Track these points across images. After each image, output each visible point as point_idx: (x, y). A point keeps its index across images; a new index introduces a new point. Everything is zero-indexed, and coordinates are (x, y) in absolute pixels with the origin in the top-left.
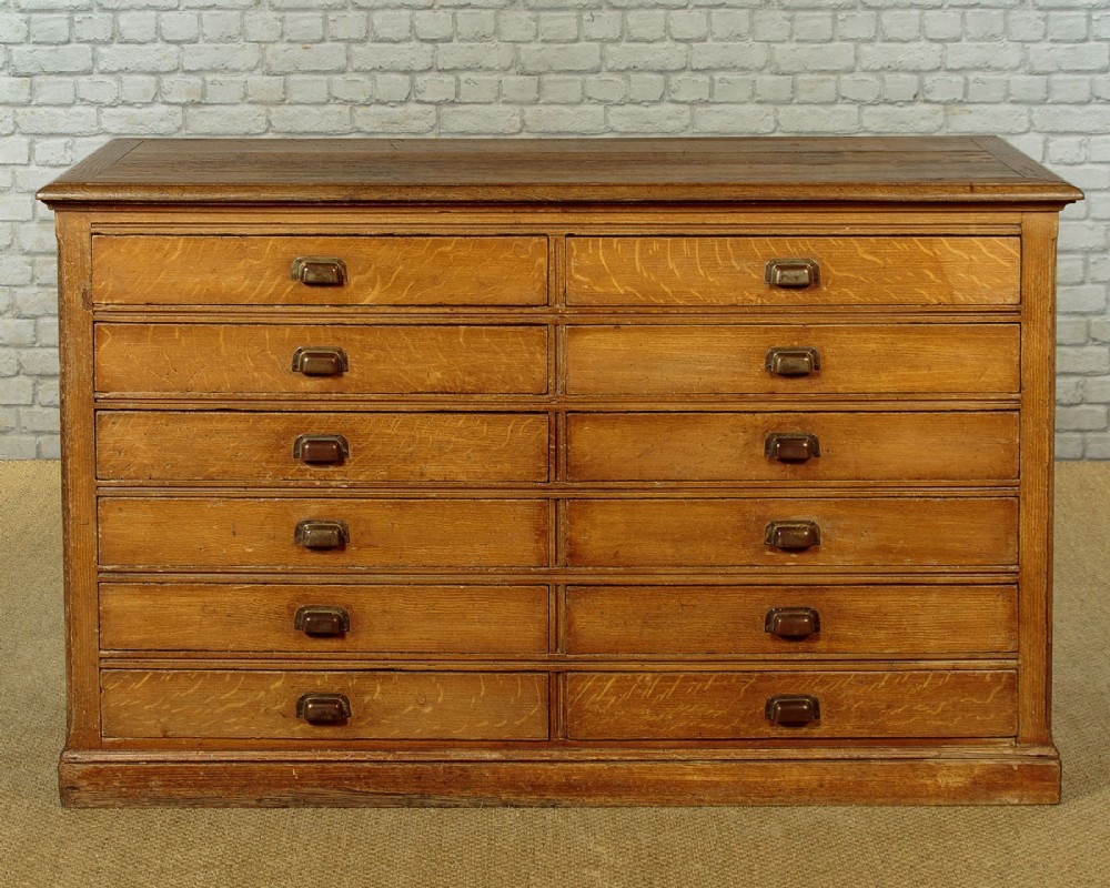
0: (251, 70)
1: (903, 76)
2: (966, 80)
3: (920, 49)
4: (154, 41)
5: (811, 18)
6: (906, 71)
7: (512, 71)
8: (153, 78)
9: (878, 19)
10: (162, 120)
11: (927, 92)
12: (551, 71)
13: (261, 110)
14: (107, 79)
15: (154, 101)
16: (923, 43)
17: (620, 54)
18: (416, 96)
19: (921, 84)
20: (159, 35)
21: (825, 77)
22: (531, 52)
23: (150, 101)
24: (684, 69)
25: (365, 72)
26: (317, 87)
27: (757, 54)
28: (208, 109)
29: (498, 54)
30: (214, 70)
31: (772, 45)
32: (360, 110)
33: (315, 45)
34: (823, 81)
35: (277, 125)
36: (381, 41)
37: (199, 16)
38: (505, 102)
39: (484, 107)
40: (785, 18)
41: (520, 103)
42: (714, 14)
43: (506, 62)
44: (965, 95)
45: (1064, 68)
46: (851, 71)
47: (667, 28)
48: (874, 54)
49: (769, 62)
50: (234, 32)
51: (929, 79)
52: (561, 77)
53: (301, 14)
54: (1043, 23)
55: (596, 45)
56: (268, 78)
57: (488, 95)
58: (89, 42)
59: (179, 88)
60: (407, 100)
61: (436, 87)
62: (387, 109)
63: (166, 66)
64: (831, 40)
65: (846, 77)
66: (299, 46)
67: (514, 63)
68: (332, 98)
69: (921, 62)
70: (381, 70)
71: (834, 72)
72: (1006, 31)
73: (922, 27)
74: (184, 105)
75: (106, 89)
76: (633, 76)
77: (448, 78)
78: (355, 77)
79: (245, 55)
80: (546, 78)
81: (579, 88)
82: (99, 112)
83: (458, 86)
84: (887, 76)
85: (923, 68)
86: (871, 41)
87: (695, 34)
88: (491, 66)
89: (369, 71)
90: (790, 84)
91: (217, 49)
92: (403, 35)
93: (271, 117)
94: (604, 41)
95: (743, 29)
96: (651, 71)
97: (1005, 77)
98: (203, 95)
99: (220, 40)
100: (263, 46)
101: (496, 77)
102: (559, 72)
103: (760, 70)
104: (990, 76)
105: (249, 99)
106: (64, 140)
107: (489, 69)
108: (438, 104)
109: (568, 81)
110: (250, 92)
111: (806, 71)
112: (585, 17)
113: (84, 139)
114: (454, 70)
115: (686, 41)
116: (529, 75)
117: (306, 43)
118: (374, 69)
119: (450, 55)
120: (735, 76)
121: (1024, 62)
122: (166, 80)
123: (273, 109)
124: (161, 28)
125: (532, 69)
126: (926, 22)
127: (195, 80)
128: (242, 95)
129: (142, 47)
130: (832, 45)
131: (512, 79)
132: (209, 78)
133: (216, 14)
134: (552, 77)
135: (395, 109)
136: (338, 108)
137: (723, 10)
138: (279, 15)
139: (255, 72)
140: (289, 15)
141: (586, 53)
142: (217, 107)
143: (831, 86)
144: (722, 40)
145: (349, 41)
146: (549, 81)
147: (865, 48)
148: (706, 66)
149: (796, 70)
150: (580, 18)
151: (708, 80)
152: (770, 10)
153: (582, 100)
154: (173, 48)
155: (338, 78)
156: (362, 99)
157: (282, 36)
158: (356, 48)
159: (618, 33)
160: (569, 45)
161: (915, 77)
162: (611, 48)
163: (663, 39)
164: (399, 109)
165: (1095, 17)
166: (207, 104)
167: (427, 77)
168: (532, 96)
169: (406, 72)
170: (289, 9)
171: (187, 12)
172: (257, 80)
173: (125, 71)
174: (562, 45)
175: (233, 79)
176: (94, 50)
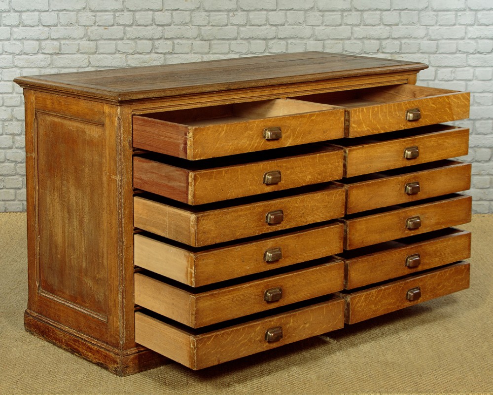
0: (81, 39)
1: (372, 41)
2: (401, 43)
3: (380, 29)
4: (38, 25)
5: (332, 15)
6: (374, 39)
7: (198, 39)
8: (38, 42)
9: (361, 15)
10: (41, 61)
11: (383, 48)
12: (215, 39)
13: (86, 56)
14: (17, 43)
15: (38, 52)
16: (382, 26)
17: (246, 31)
18: (155, 50)
19: (381, 45)
20: (40, 23)
22: (206, 31)
23: (36, 52)
24: (274, 38)
25: (132, 39)
26: (111, 46)
27: (307, 31)
28: (62, 56)
29: (192, 32)
30: (65, 39)
31: (314, 27)
32: (130, 57)
33: (110, 27)
34: (336, 43)
35: (93, 63)
36: (139, 26)
37: (58, 14)
38: (195, 53)
39: (185, 55)
40: (320, 15)
41: (202, 54)
42: (288, 13)
43: (195, 36)
44: (400, 49)
45: (444, 37)
46: (349, 39)
47: (267, 20)
48: (360, 31)
49: (312, 35)
50: (73, 21)
51: (384, 43)
52: (220, 42)
53: (103, 13)
54: (435, 17)
55: (235, 27)
56: (89, 42)
57: (187, 50)
58: (9, 26)
59: (49, 46)
60: (151, 52)
61: (164, 46)
62: (142, 56)
63: (43, 37)
64: (341, 25)
65: (347, 42)
66: (103, 28)
67: (199, 36)
68: (117, 51)
69: (381, 35)
70: (140, 39)
71: (341, 39)
72: (419, 21)
73: (381, 19)
74: (51, 54)
75: (17, 47)
76: (252, 41)
77: (169, 42)
78: (127, 41)
79: (78, 32)
80: (213, 42)
81: (228, 46)
82: (14, 57)
83: (174, 46)
84: (366, 41)
85: (382, 37)
86: (358, 25)
87: (280, 22)
88: (188, 37)
89: (134, 39)
90: (322, 45)
91: (66, 29)
92: (149, 23)
93: (90, 60)
94: (239, 25)
95: (301, 20)
96: (260, 39)
97: (419, 41)
98: (60, 50)
99: (67, 25)
100: (87, 28)
101: (190, 42)
102: (219, 39)
103: (309, 38)
104: (412, 41)
105: (81, 52)
107: (188, 38)
108: (164, 54)
109: (223, 43)
110: (81, 49)
111: (329, 39)
112: (230, 15)
113: (7, 70)
114: (172, 38)
115: (276, 25)
116: (205, 41)
117: (106, 27)
118: (136, 38)
119: (170, 32)
120: (297, 41)
121: (427, 35)
122: (43, 43)
123: (91, 56)
124: (41, 20)
125: (206, 38)
126: (383, 17)
127: (56, 43)
128: (77, 50)
129: (33, 28)
130: (341, 27)
131: (198, 43)
132: (63, 42)
133: (66, 13)
134: (216, 42)
135: (146, 56)
136: (120, 56)
137: (292, 12)
138: (94, 14)
139: (83, 39)
140: (98, 14)
141: (231, 31)
142: (67, 55)
143: (341, 46)
144: (291, 25)
145: (125, 26)
146: (215, 44)
147: (356, 29)
148: (285, 37)
149: (325, 38)
150: (228, 15)
151: (285, 43)
152: (313, 11)
153: (229, 52)
154: (46, 29)
155: (120, 42)
156: (131, 51)
157: (95, 23)
158: (128, 29)
159: (245, 22)
160: (223, 27)
161: (378, 42)
162: (242, 29)
163: (265, 25)
164: (147, 56)
165: (459, 15)
166: (62, 54)
167: (160, 41)
168: (207, 50)
169: (150, 39)
170: (98, 11)
171: (53, 12)
172: (84, 43)
173: (25, 39)
174: (220, 27)
175: (73, 42)
176: (11, 30)
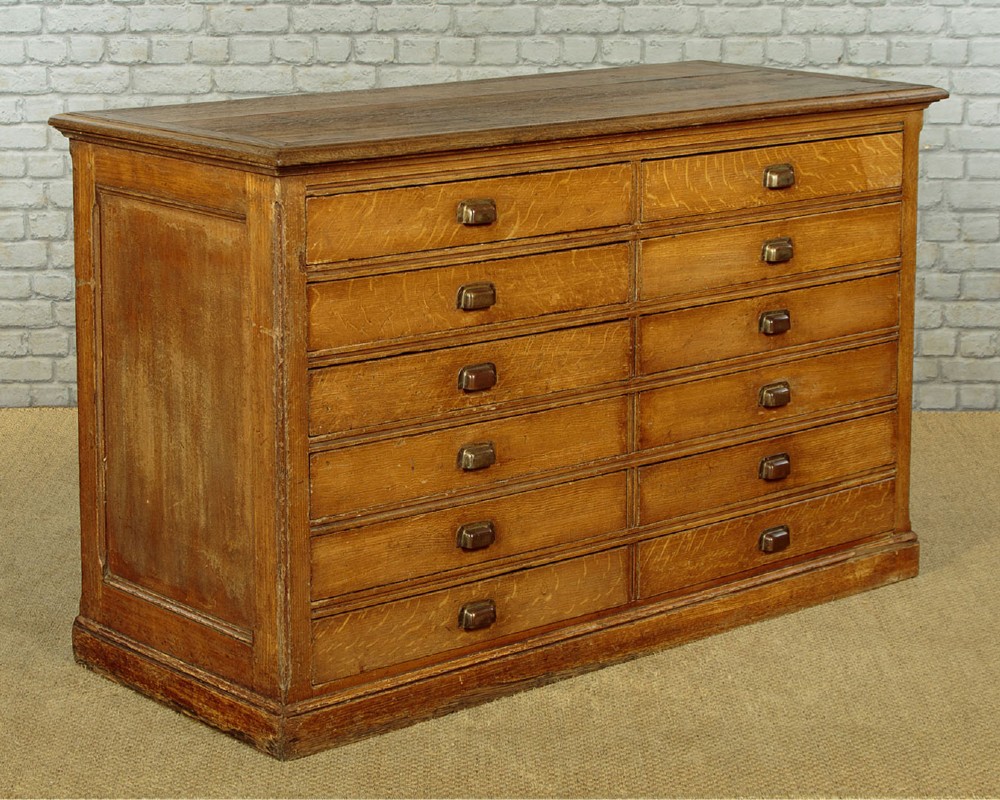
0: (196, 31)
1: (828, 39)
2: (890, 43)
3: (845, 12)
6: (831, 34)
7: (449, 33)
8: (101, 39)
10: (109, 79)
11: (852, 55)
12: (487, 33)
13: (206, 69)
14: (57, 39)
15: (101, 61)
16: (848, 7)
17: (554, 17)
18: (356, 57)
19: (846, 48)
21: (752, 40)
22: (468, 15)
23: (97, 60)
24: (616, 32)
25: (306, 33)
26: (260, 48)
27: (687, 18)
28: (154, 69)
29: (436, 17)
30: (160, 31)
31: (702, 9)
32: (302, 71)
33: (258, 7)
34: (750, 43)
35: (222, 85)
36: (322, 3)
38: (443, 64)
39: (422, 68)
41: (457, 64)
43: (443, 25)
44: (888, 57)
45: (984, 31)
46: (777, 34)
48: (800, 18)
49: (699, 25)
51: (853, 42)
52: (497, 39)
55: (531, 8)
56: (212, 39)
57: (426, 57)
59: (127, 48)
60: (348, 61)
61: (375, 49)
62: (327, 70)
63: (113, 27)
64: (758, 4)
65: (773, 40)
66: (243, 8)
67: (452, 24)
68: (274, 59)
69: (846, 25)
70: (322, 31)
71: (761, 35)
74: (131, 65)
75: (56, 49)
76: (566, 38)
77: (387, 40)
78: (297, 38)
79: (190, 17)
80: (482, 40)
81: (515, 49)
82: (49, 71)
83: (396, 48)
84: (813, 39)
85: (848, 31)
86: (797, 5)
88: (430, 27)
89: (310, 33)
90: (719, 46)
91: (162, 10)
93: (216, 77)
94: (538, 4)
96: (584, 33)
97: (928, 40)
98: (149, 56)
100: (207, 7)
101: (433, 39)
102: (495, 34)
103: (690, 33)
104: (913, 40)
105: (194, 59)
106: (15, 99)
107: (427, 31)
108: (377, 65)
109: (503, 42)
110: (195, 53)
111: (734, 34)
113: (34, 98)
114: (393, 31)
115: (619, 4)
116: (465, 37)
117: (250, 5)
118: (315, 31)
119: (389, 17)
120: (666, 39)
121: (946, 26)
122: (113, 41)
123: (217, 69)
125: (468, 31)
127: (141, 41)
128: (187, 55)
129: (90, 8)
130: (759, 8)
131: (449, 41)
132: (155, 38)
134: (489, 39)
135: (336, 70)
136: (280, 69)
139: (200, 33)
141: (521, 16)
142: (165, 68)
143: (759, 48)
144: (653, 3)
145: (291, 3)
146: (486, 44)
147: (792, 12)
148: (638, 29)
149: (724, 33)
151: (639, 42)
153: (517, 62)
154: (120, 9)
155: (280, 39)
156: (304, 60)
158: (298, 10)
160: (505, 8)
161: (840, 40)
162: (545, 11)
164: (340, 70)
166: (153, 64)
167: (367, 38)
168: (469, 57)
169: (346, 34)
172: (203, 41)
173: (73, 31)
174: (498, 8)
175: (179, 39)
176: (43, 11)
